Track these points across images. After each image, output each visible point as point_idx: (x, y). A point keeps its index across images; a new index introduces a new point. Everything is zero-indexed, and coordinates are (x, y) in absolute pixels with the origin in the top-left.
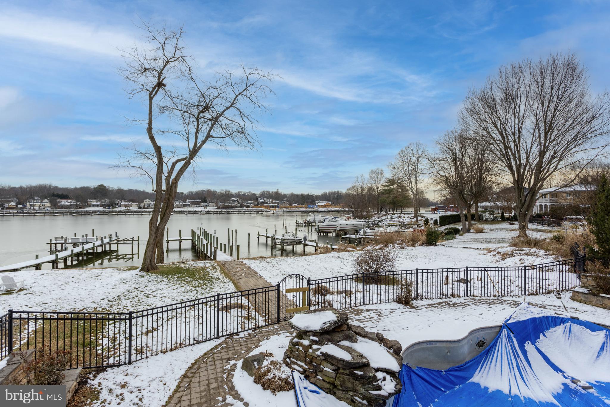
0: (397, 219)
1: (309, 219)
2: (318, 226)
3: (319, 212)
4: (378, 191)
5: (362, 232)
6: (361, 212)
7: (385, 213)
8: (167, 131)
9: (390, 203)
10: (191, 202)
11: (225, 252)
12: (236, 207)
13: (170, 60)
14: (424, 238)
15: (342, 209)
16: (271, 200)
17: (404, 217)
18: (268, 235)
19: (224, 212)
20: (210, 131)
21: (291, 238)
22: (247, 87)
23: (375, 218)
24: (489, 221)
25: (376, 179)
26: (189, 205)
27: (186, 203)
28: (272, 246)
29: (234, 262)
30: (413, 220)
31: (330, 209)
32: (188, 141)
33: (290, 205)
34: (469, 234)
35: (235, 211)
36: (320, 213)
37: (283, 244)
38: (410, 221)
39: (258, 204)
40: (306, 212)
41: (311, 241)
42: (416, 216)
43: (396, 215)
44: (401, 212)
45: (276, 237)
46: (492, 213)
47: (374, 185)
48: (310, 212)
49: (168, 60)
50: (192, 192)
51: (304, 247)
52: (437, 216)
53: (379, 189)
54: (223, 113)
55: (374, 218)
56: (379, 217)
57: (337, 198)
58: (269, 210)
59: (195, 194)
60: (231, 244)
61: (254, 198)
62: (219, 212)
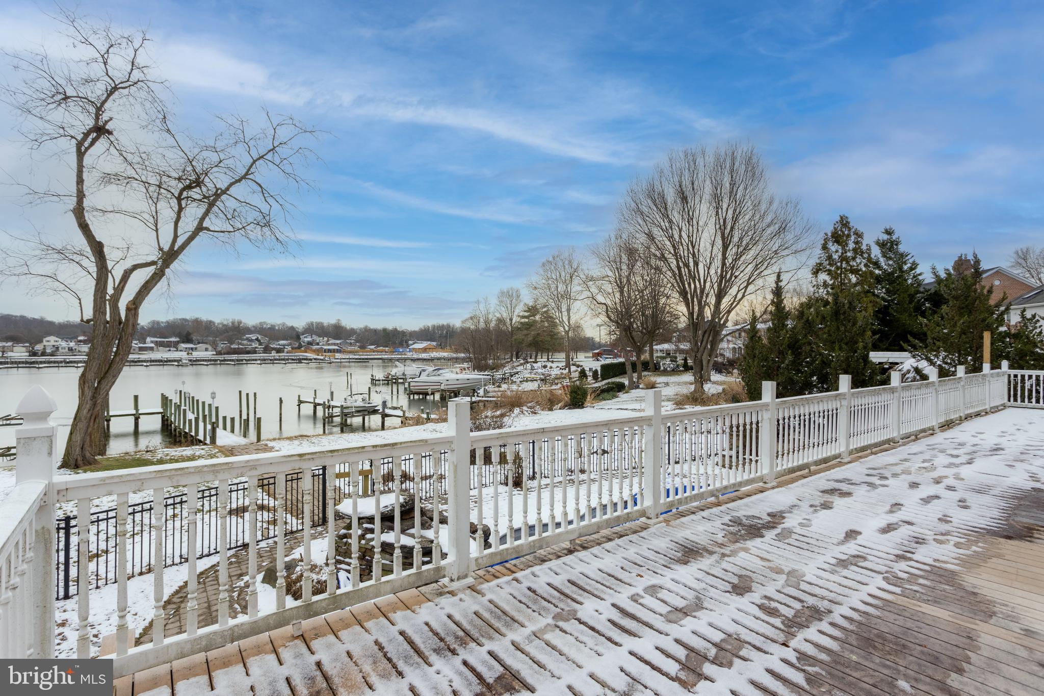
0: (540, 371)
1: (394, 371)
2: (409, 383)
3: (414, 360)
4: (511, 324)
5: (481, 392)
6: (485, 359)
7: (522, 361)
8: (112, 209)
9: (530, 345)
10: (156, 343)
11: (233, 431)
12: (255, 352)
13: (120, 86)
14: (567, 398)
15: (455, 355)
16: (326, 339)
17: (551, 368)
18: (317, 401)
19: (230, 360)
20: (202, 219)
21: (360, 403)
22: (274, 147)
23: (507, 369)
24: (668, 372)
25: (509, 306)
26: (151, 349)
27: (145, 343)
28: (324, 420)
29: (252, 446)
30: (564, 372)
31: (434, 354)
32: (157, 231)
33: (363, 347)
34: (638, 390)
35: (253, 360)
36: (417, 363)
37: (345, 415)
38: (559, 373)
39: (300, 347)
40: (391, 360)
41: (395, 408)
42: (568, 365)
43: (539, 364)
44: (548, 359)
45: (332, 403)
46: (674, 360)
47: (505, 315)
48: (398, 360)
49: (116, 85)
50: (158, 323)
51: (383, 419)
52: (597, 365)
53: (514, 321)
54: (228, 189)
55: (505, 369)
56: (513, 367)
57: (446, 337)
58: (322, 358)
59: (166, 327)
60: (244, 417)
61: (293, 335)
62: (219, 362)
